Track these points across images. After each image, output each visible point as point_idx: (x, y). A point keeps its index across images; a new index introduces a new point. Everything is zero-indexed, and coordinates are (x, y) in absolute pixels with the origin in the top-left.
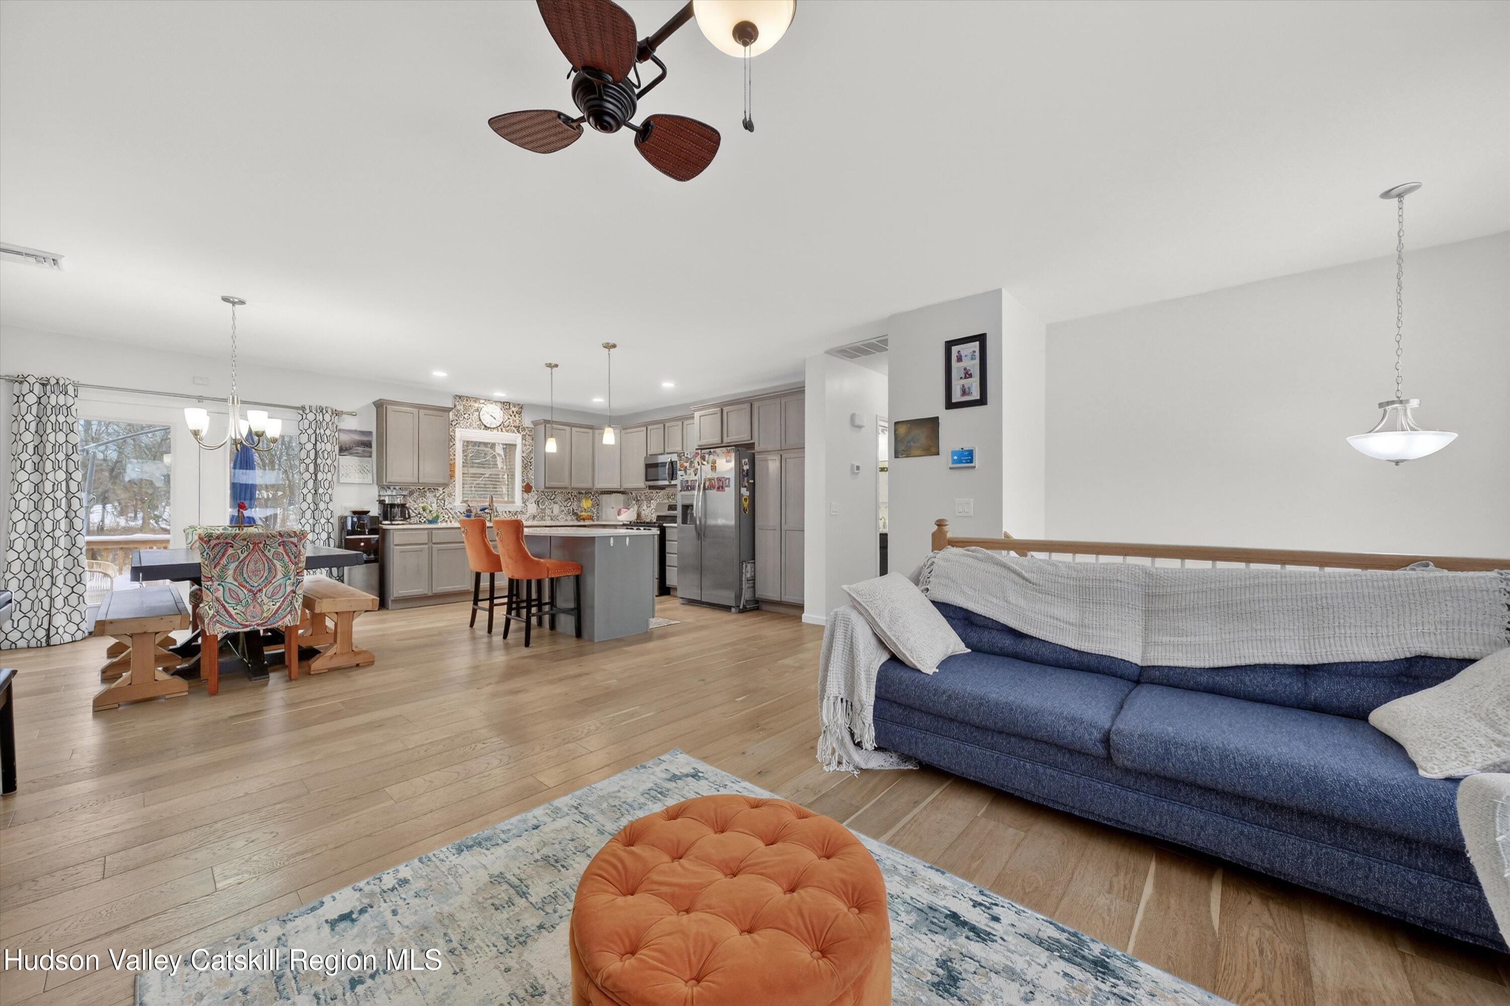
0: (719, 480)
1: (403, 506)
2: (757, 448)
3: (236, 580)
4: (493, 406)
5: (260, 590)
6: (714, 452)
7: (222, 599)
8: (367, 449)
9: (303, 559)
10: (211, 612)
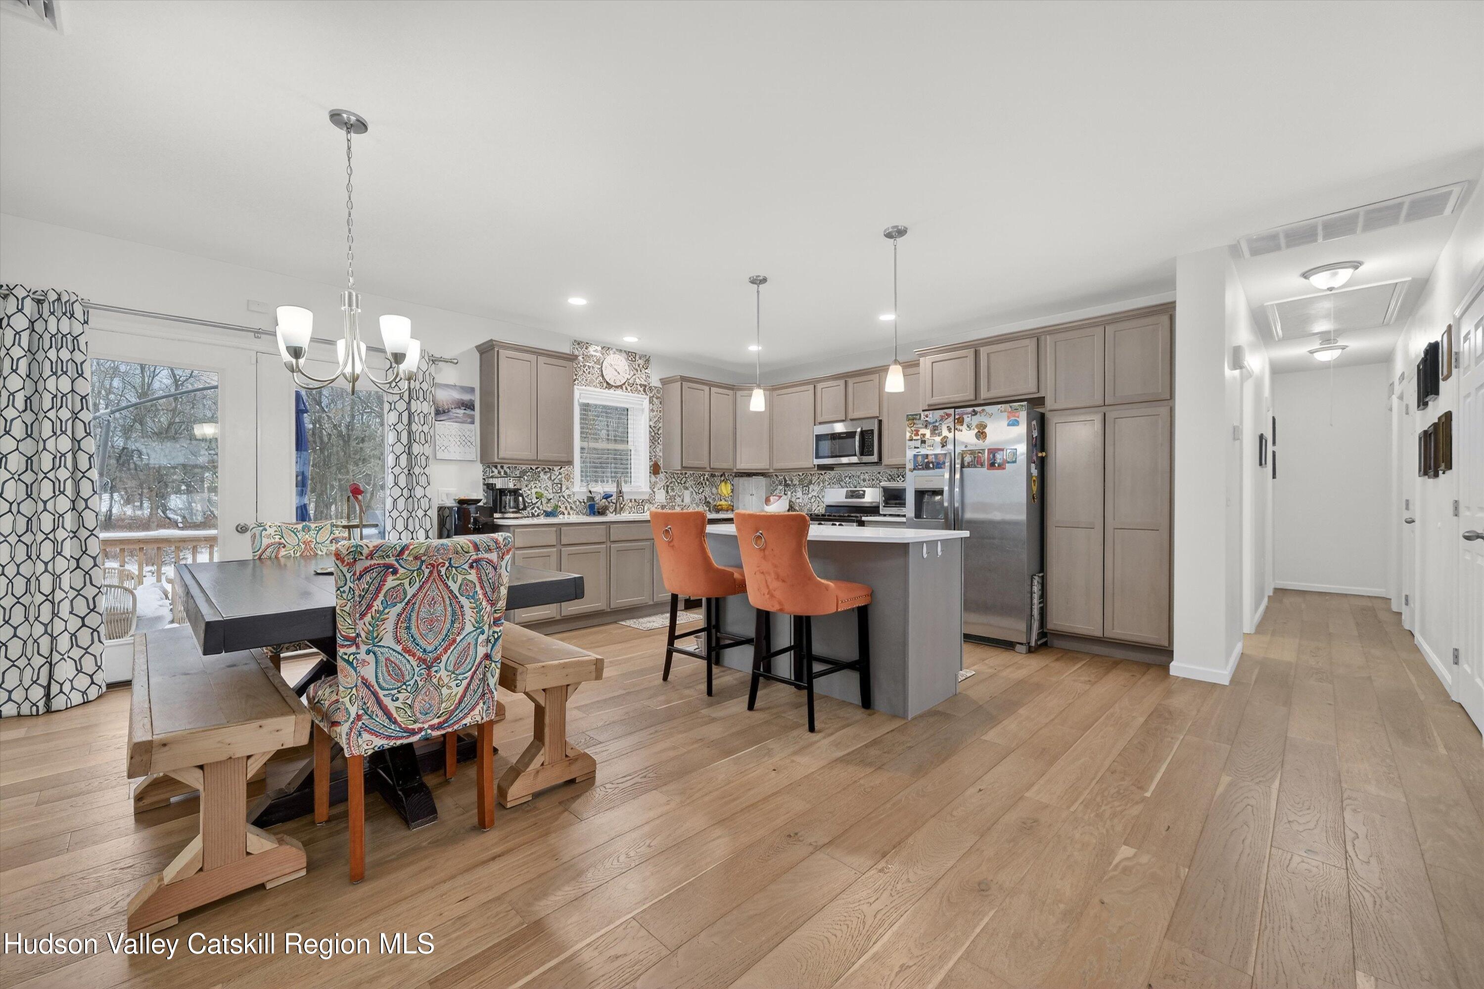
0: (993, 452)
1: (515, 492)
2: (1049, 403)
3: (398, 642)
4: (617, 356)
5: (438, 659)
6: (983, 410)
7: (374, 683)
8: (468, 412)
9: (504, 591)
10: (353, 711)
